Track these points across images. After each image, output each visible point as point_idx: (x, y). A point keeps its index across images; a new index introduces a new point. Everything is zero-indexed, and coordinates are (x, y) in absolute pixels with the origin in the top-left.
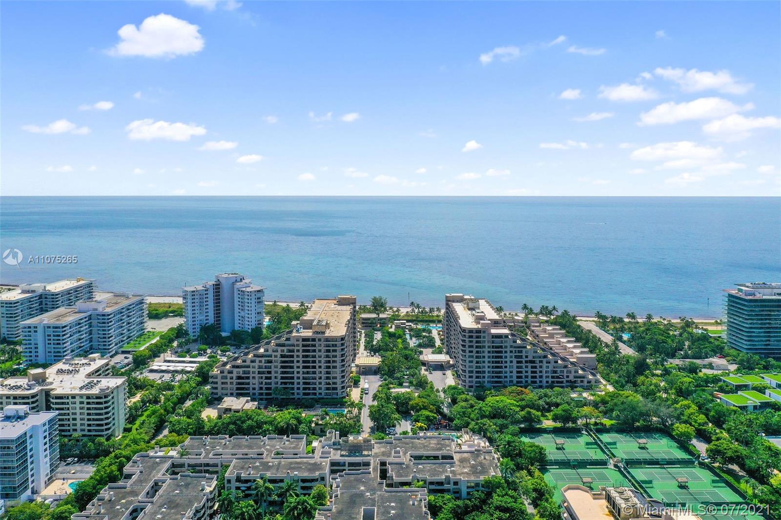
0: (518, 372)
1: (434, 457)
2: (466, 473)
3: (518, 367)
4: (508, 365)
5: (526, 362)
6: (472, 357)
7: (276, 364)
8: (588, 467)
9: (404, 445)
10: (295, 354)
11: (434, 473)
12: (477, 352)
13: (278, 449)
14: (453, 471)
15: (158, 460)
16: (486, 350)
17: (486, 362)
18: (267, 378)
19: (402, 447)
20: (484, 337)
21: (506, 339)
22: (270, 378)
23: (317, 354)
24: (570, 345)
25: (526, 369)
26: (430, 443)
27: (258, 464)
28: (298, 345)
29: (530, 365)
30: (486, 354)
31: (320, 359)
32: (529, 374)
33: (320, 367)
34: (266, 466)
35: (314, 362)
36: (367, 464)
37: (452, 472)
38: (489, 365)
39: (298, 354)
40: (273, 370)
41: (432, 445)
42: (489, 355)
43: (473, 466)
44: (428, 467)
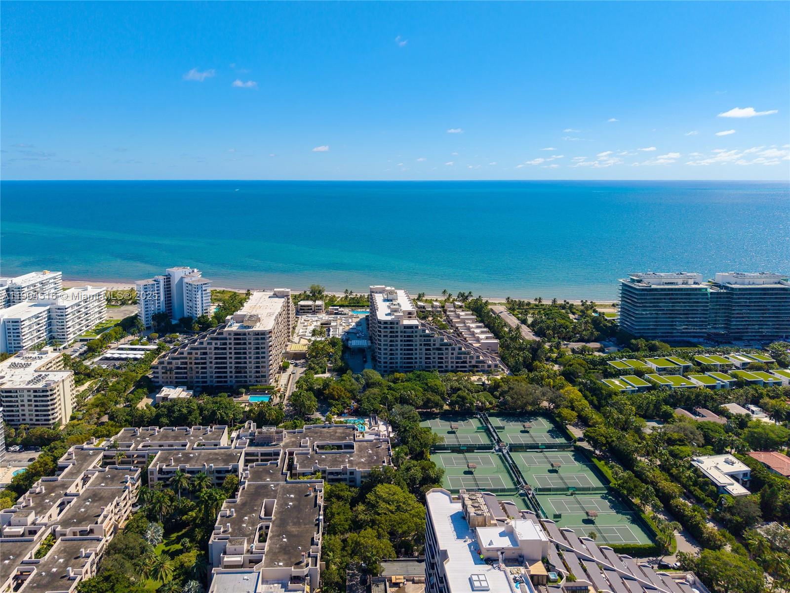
0: (426, 358)
1: (337, 446)
2: (363, 463)
3: (426, 354)
4: (418, 352)
5: (434, 349)
6: (387, 345)
7: (210, 356)
8: (475, 451)
9: (313, 434)
10: (228, 346)
11: (335, 462)
12: (391, 341)
13: (201, 440)
14: (352, 460)
15: (91, 452)
16: (399, 339)
17: (399, 349)
18: (202, 368)
19: (311, 437)
20: (397, 328)
21: (416, 330)
22: (205, 368)
23: (248, 346)
24: (477, 331)
25: (434, 356)
26: (336, 432)
27: (180, 455)
28: (230, 339)
29: (437, 352)
30: (399, 343)
31: (250, 351)
32: (437, 360)
33: (250, 358)
34: (187, 458)
35: (245, 353)
36: (277, 454)
37: (350, 462)
38: (401, 352)
39: (230, 346)
40: (208, 361)
41: (337, 434)
42: (401, 343)
43: (370, 456)
44: (330, 457)
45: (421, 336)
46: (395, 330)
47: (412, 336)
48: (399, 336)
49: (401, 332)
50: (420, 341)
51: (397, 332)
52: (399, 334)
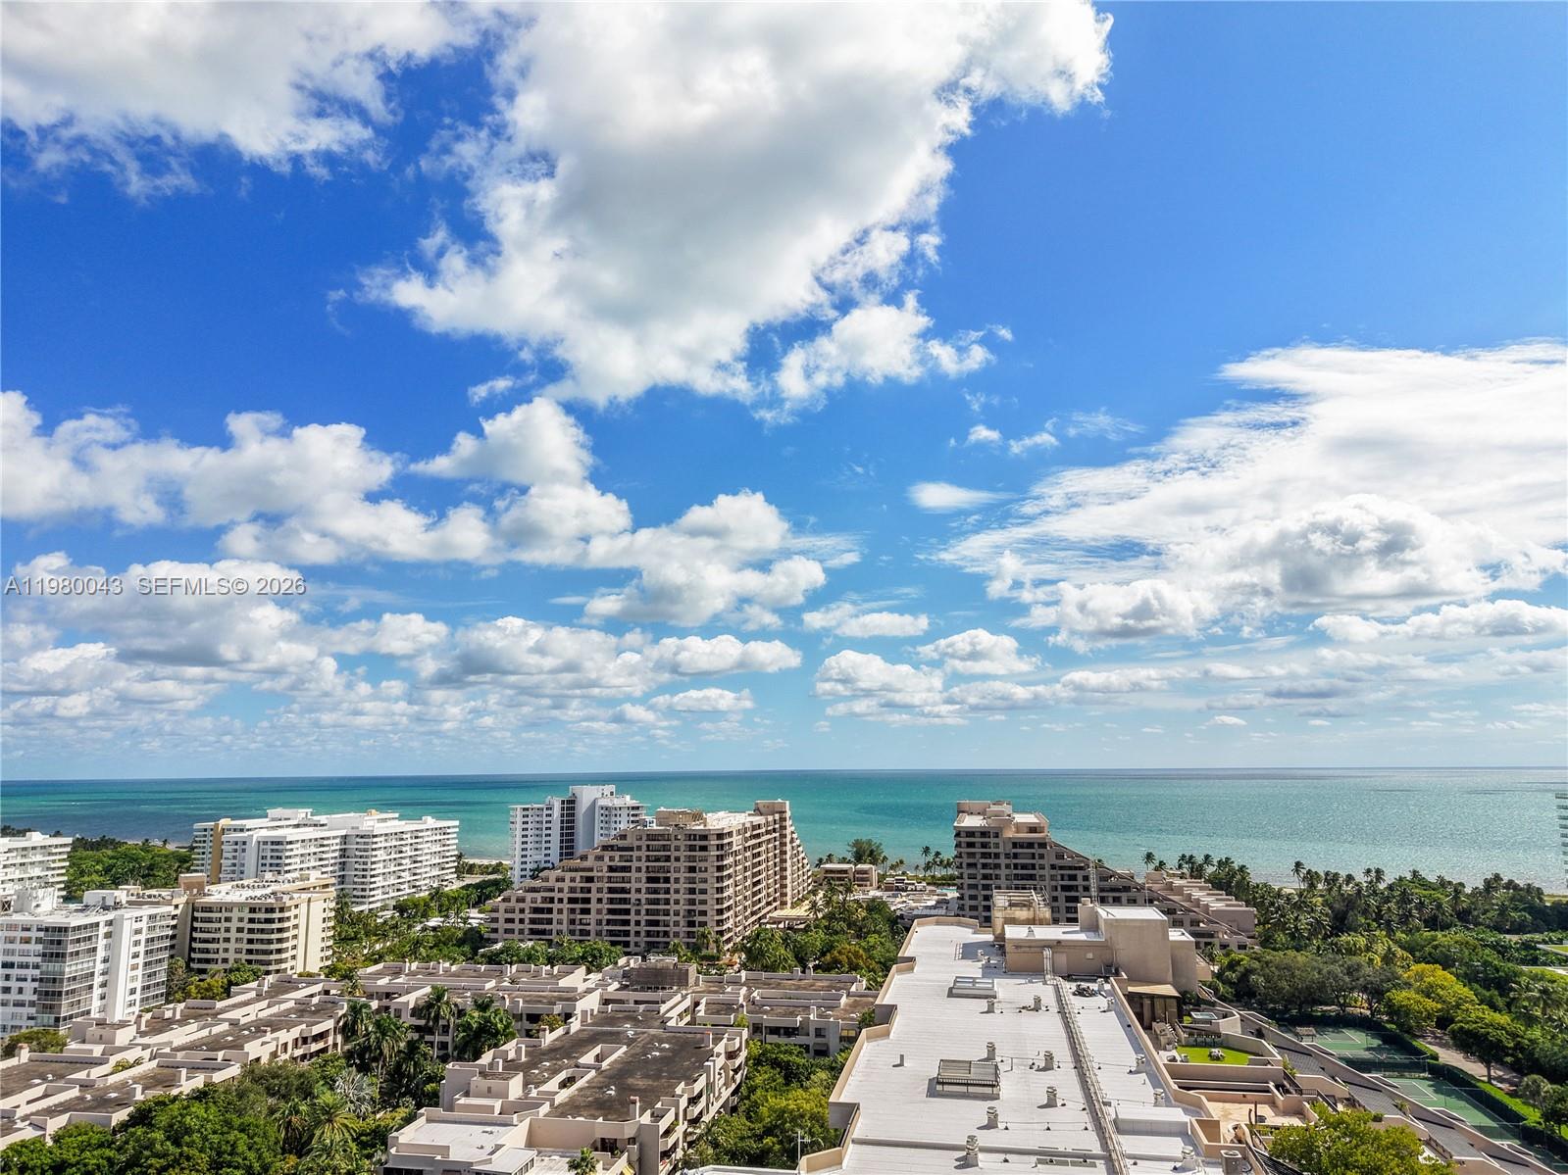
7: (600, 884)
10: (634, 865)
16: (1003, 872)
18: (582, 912)
20: (997, 845)
22: (588, 912)
23: (673, 865)
28: (639, 848)
31: (677, 875)
35: (667, 881)
39: (638, 864)
40: (594, 896)
45: (1053, 867)
46: (993, 850)
47: (1033, 867)
48: (1003, 867)
49: (1007, 856)
50: (1053, 878)
51: (997, 855)
52: (1003, 861)
